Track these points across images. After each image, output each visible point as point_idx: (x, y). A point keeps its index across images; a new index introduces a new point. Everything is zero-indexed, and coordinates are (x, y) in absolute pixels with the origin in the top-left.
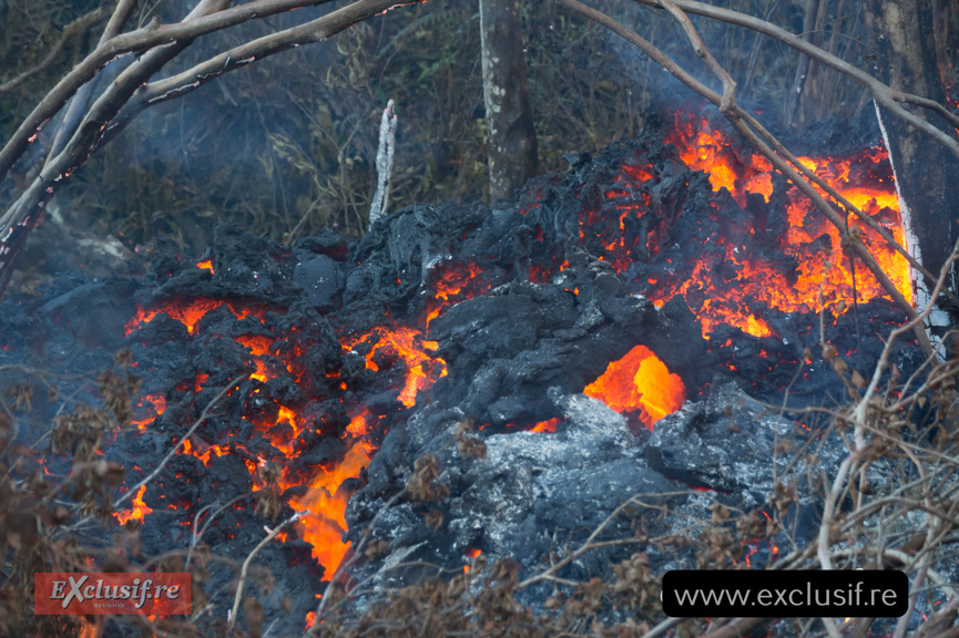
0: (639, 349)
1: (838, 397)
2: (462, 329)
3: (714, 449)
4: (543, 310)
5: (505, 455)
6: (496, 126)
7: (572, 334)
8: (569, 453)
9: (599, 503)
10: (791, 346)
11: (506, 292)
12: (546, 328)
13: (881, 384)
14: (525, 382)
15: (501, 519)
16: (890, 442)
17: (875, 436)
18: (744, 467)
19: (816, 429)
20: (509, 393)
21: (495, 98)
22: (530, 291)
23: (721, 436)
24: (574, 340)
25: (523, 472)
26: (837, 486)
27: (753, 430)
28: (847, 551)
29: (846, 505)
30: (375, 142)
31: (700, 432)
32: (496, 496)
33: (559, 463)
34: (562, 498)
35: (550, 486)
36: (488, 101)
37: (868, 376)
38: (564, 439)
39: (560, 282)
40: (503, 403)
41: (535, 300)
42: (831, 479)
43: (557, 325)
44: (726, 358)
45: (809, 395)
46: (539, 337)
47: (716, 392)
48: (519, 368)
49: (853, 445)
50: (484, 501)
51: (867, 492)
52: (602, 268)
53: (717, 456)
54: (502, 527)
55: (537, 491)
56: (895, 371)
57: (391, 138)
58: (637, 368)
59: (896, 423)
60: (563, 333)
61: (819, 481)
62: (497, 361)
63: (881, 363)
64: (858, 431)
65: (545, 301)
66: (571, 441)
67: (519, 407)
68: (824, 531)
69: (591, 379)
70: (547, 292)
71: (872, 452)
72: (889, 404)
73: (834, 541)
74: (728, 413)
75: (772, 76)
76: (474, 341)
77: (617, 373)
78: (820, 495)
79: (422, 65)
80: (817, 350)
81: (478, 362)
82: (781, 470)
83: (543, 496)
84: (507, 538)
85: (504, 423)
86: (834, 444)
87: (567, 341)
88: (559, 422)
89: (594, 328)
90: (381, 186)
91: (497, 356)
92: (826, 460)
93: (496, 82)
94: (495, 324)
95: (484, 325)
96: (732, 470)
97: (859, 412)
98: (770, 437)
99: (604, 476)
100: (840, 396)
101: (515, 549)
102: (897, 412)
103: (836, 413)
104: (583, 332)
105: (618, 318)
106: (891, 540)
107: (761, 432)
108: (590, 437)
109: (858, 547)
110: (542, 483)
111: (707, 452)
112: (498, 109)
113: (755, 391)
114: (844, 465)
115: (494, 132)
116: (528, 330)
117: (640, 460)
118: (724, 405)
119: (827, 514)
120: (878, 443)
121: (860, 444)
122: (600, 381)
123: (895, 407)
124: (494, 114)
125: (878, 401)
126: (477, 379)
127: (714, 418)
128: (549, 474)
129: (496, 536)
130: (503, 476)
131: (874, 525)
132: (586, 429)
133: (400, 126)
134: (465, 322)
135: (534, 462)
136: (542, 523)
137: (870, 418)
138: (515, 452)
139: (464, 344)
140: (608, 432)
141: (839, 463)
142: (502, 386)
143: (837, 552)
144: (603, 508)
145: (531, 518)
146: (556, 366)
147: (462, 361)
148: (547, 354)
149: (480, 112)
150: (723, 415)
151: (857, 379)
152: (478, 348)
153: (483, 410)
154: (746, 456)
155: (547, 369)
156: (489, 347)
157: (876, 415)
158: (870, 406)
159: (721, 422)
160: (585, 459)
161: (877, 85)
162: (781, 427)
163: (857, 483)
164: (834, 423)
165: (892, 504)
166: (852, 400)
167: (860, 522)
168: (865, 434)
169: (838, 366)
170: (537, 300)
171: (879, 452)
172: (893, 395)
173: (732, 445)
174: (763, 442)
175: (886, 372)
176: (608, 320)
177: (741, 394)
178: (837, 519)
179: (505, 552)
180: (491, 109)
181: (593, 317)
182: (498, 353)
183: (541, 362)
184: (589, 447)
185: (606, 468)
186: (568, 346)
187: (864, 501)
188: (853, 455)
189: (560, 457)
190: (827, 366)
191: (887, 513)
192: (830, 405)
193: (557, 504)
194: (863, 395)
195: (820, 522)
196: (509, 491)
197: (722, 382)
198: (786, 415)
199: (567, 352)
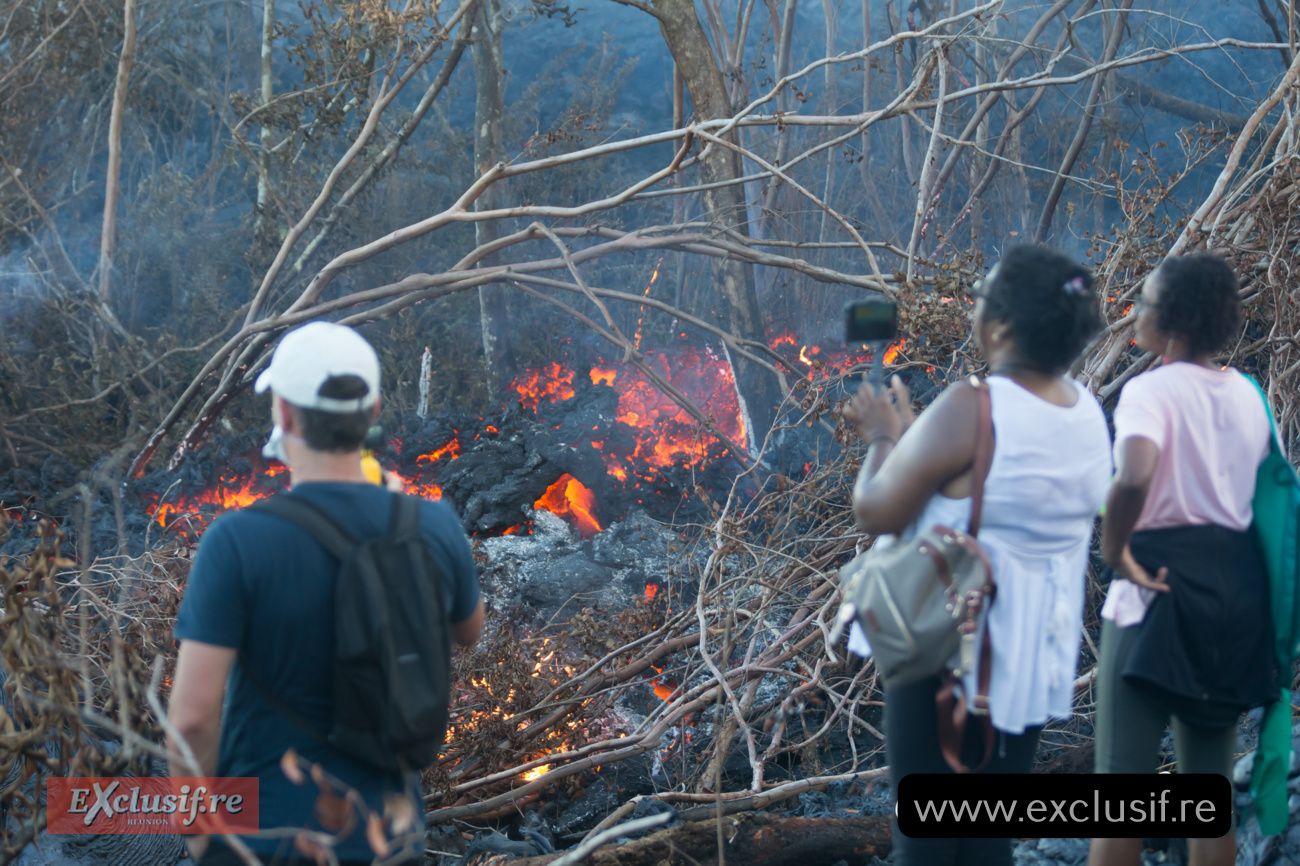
0: (566, 476)
1: (705, 517)
2: (457, 475)
3: (631, 550)
4: (504, 459)
5: (498, 553)
6: (491, 359)
7: (523, 471)
8: (538, 549)
9: (559, 584)
10: (676, 487)
11: (482, 449)
12: (508, 469)
13: (731, 509)
14: (498, 505)
15: (500, 596)
16: (738, 543)
17: (729, 540)
18: (650, 560)
19: (693, 536)
20: (488, 512)
21: (490, 342)
22: (496, 448)
23: (635, 543)
24: (525, 476)
25: (511, 566)
26: (706, 571)
27: (654, 538)
28: (714, 611)
29: (712, 583)
30: (419, 371)
31: (623, 541)
32: (496, 582)
33: (532, 557)
34: (536, 582)
35: (528, 573)
36: (486, 344)
37: (722, 504)
38: (533, 540)
39: (513, 439)
40: (486, 518)
41: (499, 453)
42: (703, 566)
43: (515, 466)
44: (635, 496)
45: (685, 517)
46: (504, 475)
47: (631, 516)
48: (493, 496)
49: (715, 546)
50: (489, 586)
51: (725, 574)
52: (538, 428)
53: (633, 554)
54: (501, 601)
55: (520, 577)
56: (739, 501)
57: (428, 367)
58: (566, 486)
59: (740, 532)
60: (518, 471)
61: (696, 567)
62: (480, 493)
63: (731, 495)
64: (718, 537)
65: (505, 453)
66: (538, 541)
67: (496, 520)
68: (699, 598)
69: (538, 498)
70: (506, 446)
71: (727, 549)
72: (736, 521)
73: (706, 605)
74: (639, 528)
75: (658, 324)
76: (465, 482)
77: (554, 491)
78: (696, 574)
79: (445, 324)
80: (691, 489)
81: (469, 494)
82: (672, 562)
83: (524, 580)
84: (504, 609)
85: (487, 530)
86: (704, 545)
87: (521, 476)
88: (525, 527)
89: (537, 466)
90: (422, 398)
91: (479, 489)
92: (699, 555)
93: (491, 333)
94: (476, 470)
95: (470, 471)
96: (643, 562)
97: (718, 526)
98: (664, 542)
99: (561, 567)
100: (707, 516)
101: (510, 615)
102: (741, 525)
103: (704, 527)
104: (530, 470)
105: (550, 459)
106: (740, 604)
107: (659, 539)
108: (549, 538)
109: (720, 609)
110: (524, 572)
111: (627, 552)
112: (492, 349)
113: (655, 515)
114: (711, 558)
115: (490, 363)
116: (497, 472)
117: (580, 552)
118: (636, 524)
119: (701, 588)
120: (730, 544)
121: (720, 545)
122: (544, 497)
123: (739, 522)
124: (490, 352)
125: (729, 519)
126: (469, 505)
127: (630, 532)
128: (527, 566)
129: (497, 607)
130: (500, 570)
131: (729, 594)
132: (546, 533)
133: (433, 361)
134: (458, 470)
135: (517, 556)
136: (525, 598)
137: (725, 529)
138: (504, 550)
139: (459, 484)
140: (560, 535)
141: (707, 557)
142: (484, 508)
143: (708, 612)
144: (562, 587)
145: (519, 596)
146: (515, 493)
147: (459, 494)
148: (509, 486)
149: (481, 351)
150: (635, 530)
151: (716, 506)
152: (467, 486)
153: (474, 523)
154: (651, 554)
155: (510, 495)
156: (475, 484)
157: (729, 527)
158: (724, 522)
159: (634, 534)
160: (547, 553)
161: (725, 335)
162: (671, 536)
163: (718, 568)
164: (703, 533)
165: (740, 581)
166: (713, 519)
167: (721, 593)
168: (722, 539)
169: (704, 498)
170: (500, 452)
171: (731, 550)
172: (738, 515)
173: (642, 547)
174: (661, 545)
175: (734, 501)
176: (544, 461)
177: (646, 517)
178: (707, 591)
179: (504, 617)
180: (488, 349)
181: (535, 460)
182: (480, 487)
183: (506, 491)
184: (549, 545)
185: (562, 561)
186: (522, 479)
187: (724, 580)
188: (715, 552)
189: (532, 552)
190: (698, 498)
191: (738, 587)
192: (702, 522)
193: (533, 586)
194: (720, 515)
195: (697, 594)
196: (504, 579)
197: (635, 510)
198: (674, 529)
199: (522, 483)
